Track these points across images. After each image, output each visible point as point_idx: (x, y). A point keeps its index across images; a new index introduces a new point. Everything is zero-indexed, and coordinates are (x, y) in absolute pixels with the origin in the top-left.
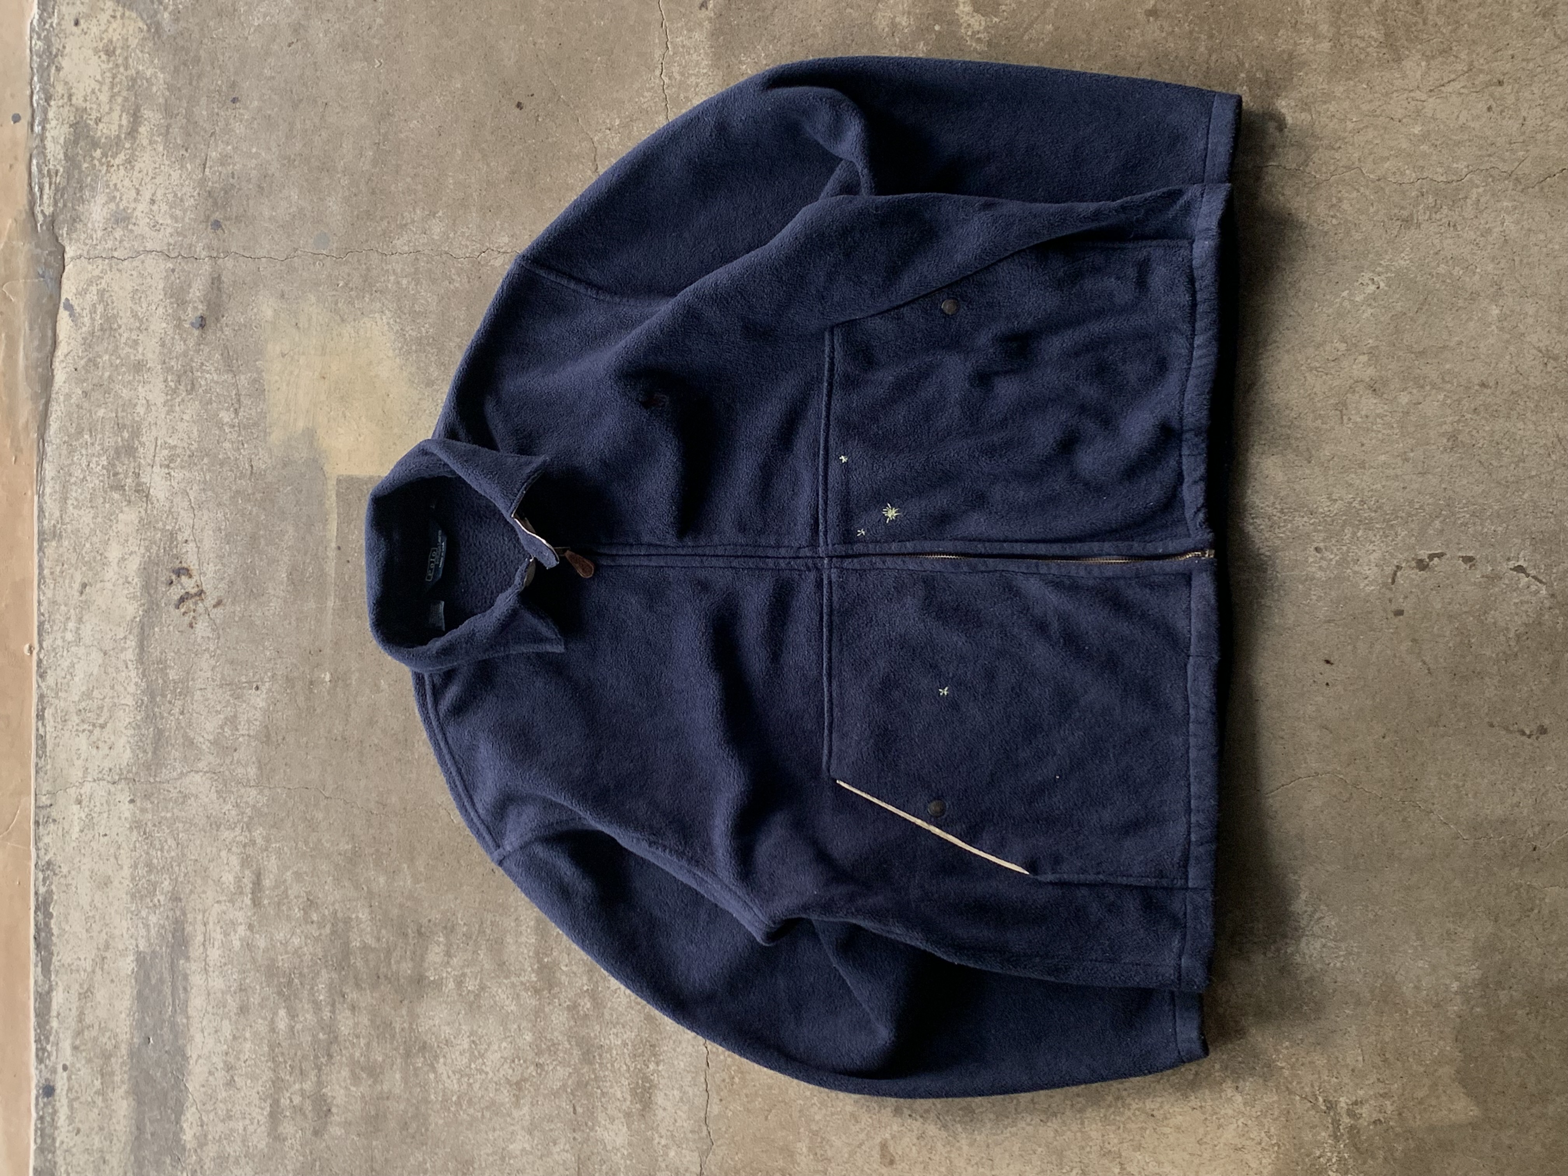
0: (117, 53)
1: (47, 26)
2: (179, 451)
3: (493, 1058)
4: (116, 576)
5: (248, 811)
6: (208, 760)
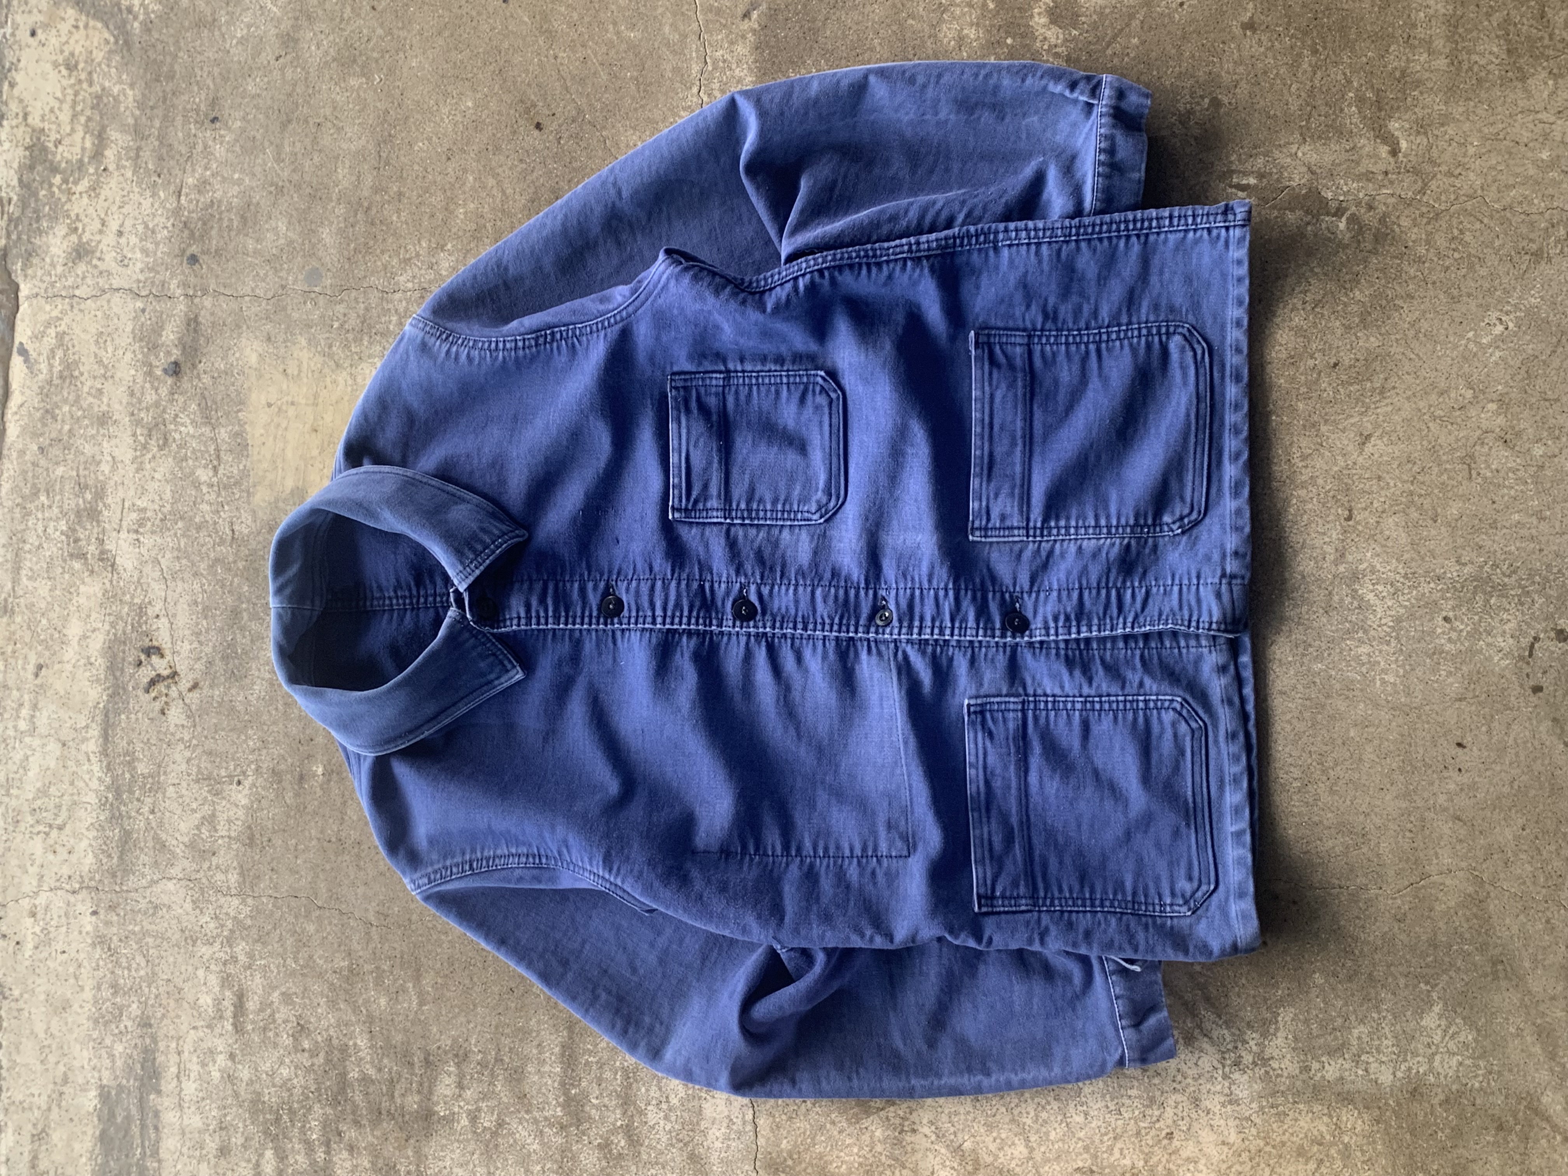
0: (80, 67)
2: (149, 514)
4: (77, 657)
5: (229, 924)
6: (183, 865)
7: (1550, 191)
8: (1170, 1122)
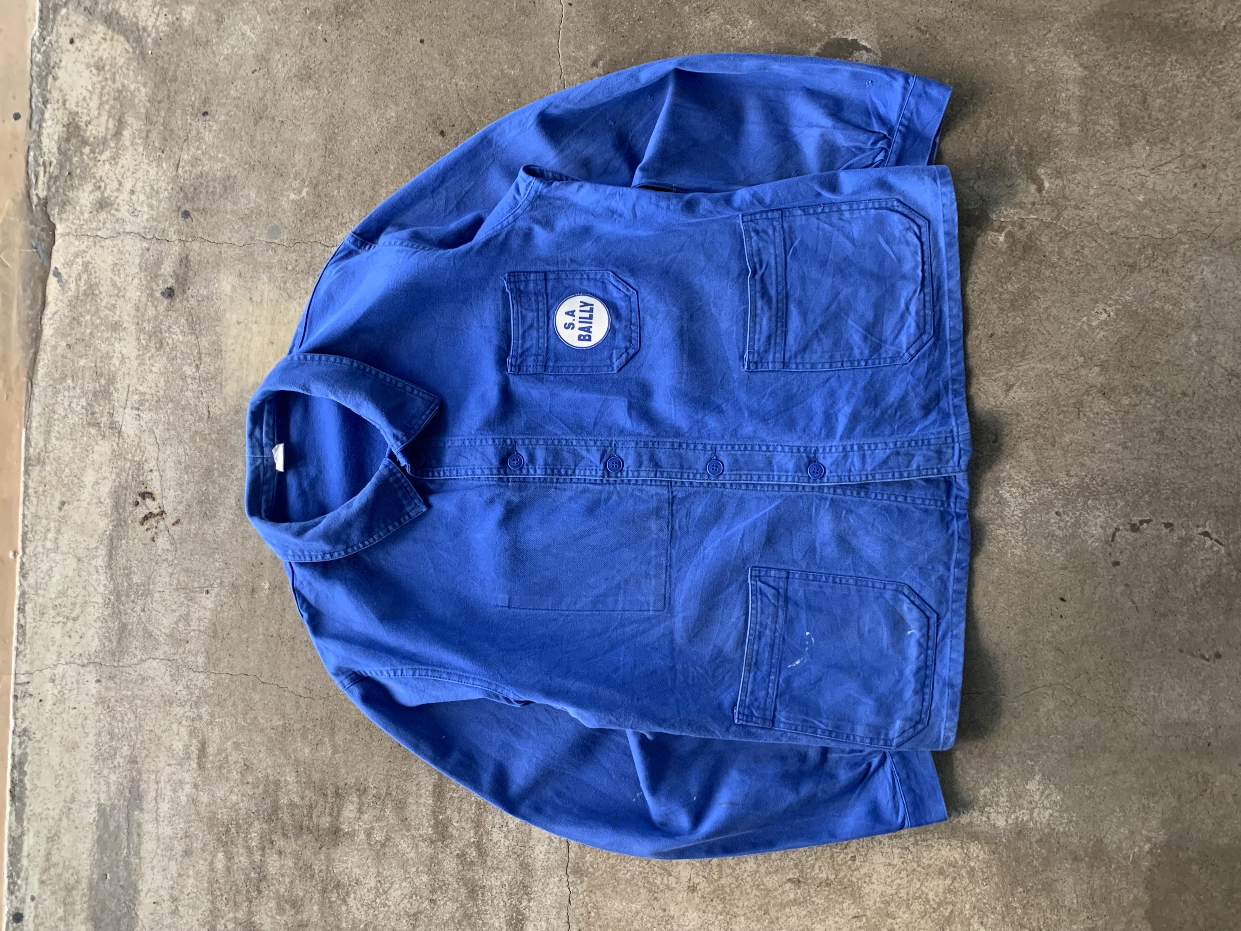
0: (107, 68)
1: (46, 42)
2: (148, 397)
3: (395, 894)
4: (91, 497)
5: (197, 692)
6: (164, 650)
7: (1144, 223)
8: (853, 849)
